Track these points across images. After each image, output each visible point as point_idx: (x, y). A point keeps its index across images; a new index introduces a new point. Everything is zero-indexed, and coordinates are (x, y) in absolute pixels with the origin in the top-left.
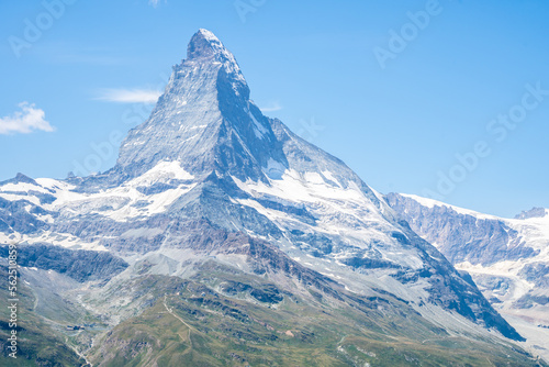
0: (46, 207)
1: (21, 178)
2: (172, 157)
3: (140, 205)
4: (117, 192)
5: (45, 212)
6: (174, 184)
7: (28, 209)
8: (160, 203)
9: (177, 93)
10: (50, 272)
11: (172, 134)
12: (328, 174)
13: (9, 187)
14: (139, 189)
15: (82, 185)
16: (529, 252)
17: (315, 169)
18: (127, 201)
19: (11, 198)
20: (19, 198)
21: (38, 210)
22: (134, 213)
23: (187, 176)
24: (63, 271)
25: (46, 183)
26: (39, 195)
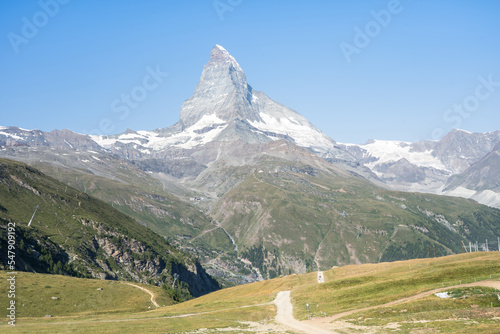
0: (145, 145)
1: (128, 131)
2: (211, 112)
3: (197, 139)
4: (183, 134)
5: (145, 148)
6: (214, 127)
7: (135, 147)
8: (208, 137)
9: (208, 79)
10: (160, 173)
11: (209, 100)
12: (292, 119)
13: (124, 136)
14: (195, 131)
15: (162, 133)
16: (374, 159)
17: (285, 116)
18: (189, 138)
19: (125, 142)
20: (129, 142)
21: (141, 147)
22: (195, 144)
23: (221, 121)
24: (168, 172)
25: (142, 133)
26: (139, 139)
